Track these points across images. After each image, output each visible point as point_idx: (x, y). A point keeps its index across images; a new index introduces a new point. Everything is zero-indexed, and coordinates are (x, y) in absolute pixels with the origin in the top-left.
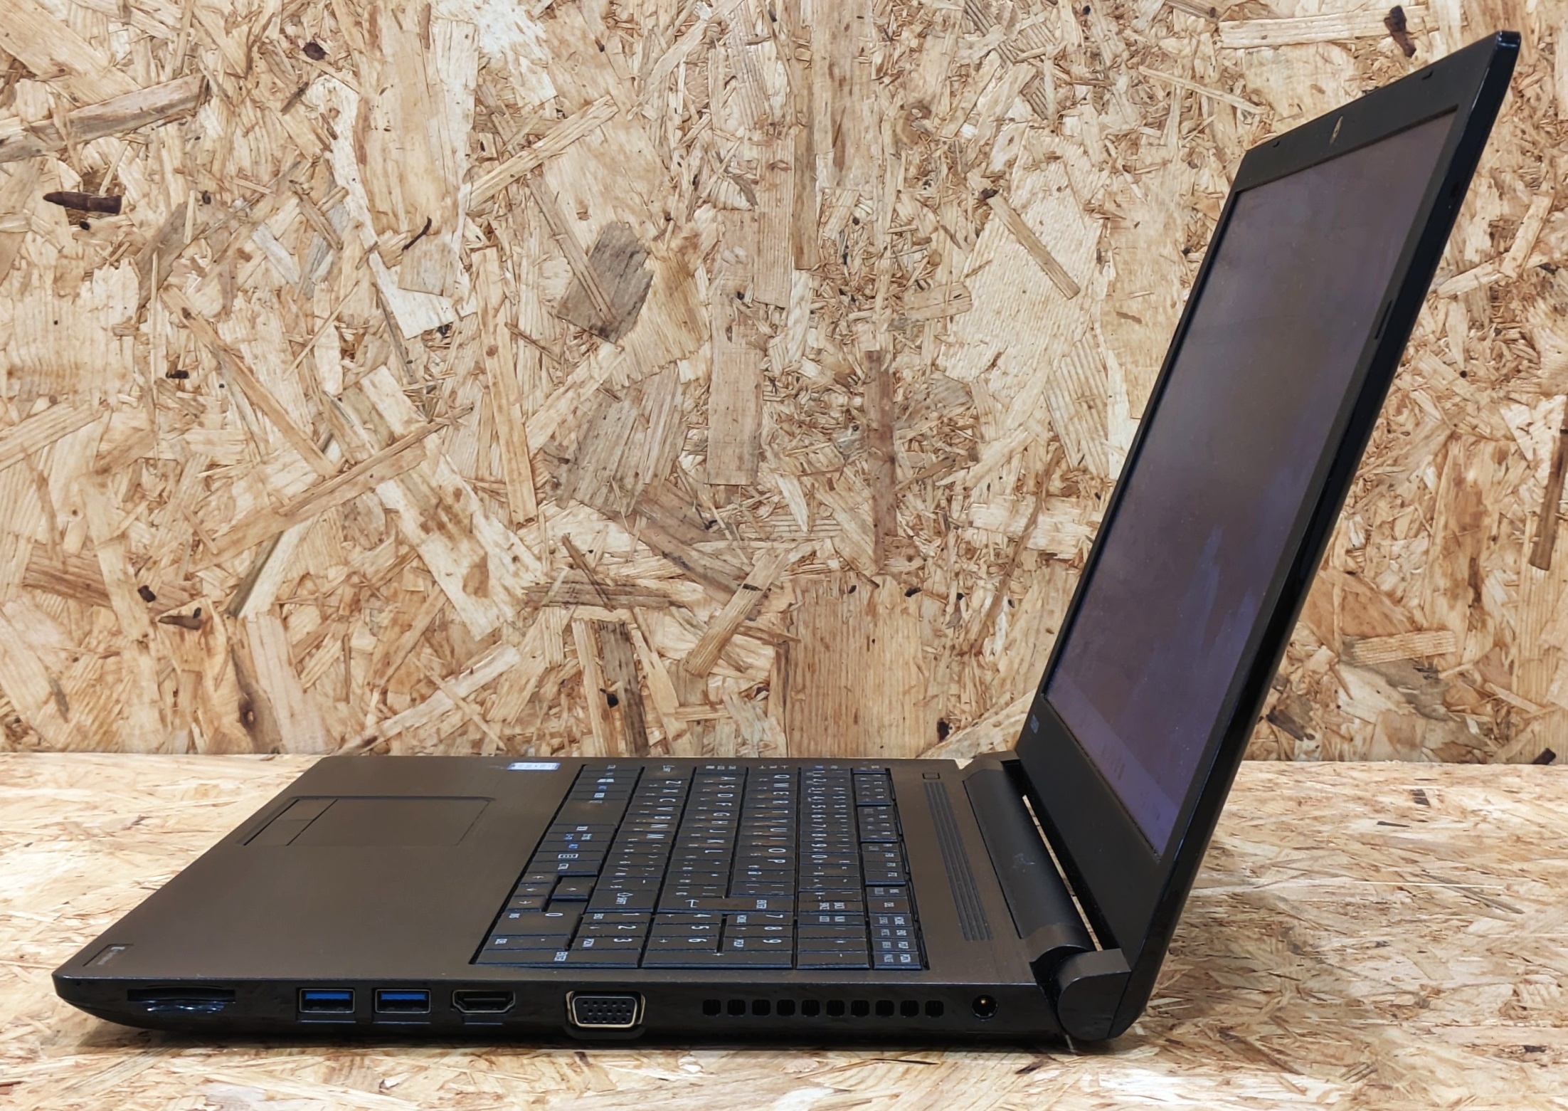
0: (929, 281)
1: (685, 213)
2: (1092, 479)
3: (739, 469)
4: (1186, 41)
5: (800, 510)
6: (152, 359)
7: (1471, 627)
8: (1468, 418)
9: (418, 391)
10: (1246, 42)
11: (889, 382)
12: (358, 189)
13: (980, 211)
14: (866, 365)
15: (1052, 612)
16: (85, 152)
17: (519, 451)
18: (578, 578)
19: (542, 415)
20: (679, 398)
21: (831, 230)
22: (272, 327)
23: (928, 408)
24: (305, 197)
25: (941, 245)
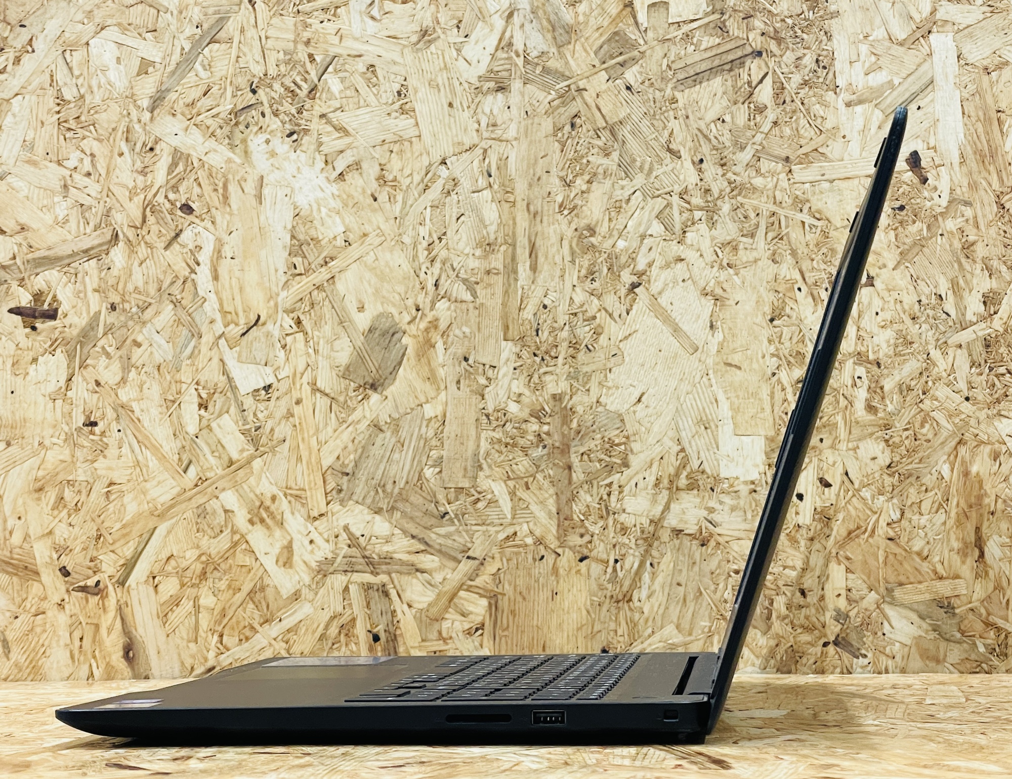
0: (595, 345)
1: (429, 306)
2: (708, 477)
3: (464, 476)
4: (769, 179)
5: (506, 505)
6: (74, 414)
7: (977, 576)
8: (971, 429)
9: (249, 430)
10: (811, 179)
11: (567, 414)
12: (212, 296)
13: (630, 297)
14: (552, 402)
15: (681, 571)
16: (36, 280)
17: (315, 469)
18: (354, 554)
19: (331, 443)
20: (424, 429)
21: (528, 314)
22: (154, 391)
23: (594, 431)
24: (178, 304)
25: (603, 321)
